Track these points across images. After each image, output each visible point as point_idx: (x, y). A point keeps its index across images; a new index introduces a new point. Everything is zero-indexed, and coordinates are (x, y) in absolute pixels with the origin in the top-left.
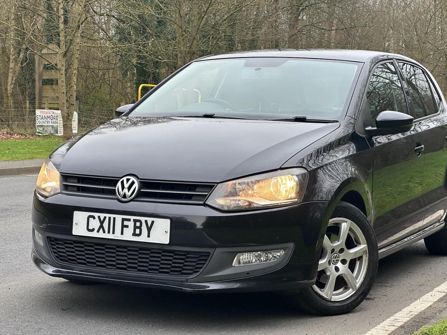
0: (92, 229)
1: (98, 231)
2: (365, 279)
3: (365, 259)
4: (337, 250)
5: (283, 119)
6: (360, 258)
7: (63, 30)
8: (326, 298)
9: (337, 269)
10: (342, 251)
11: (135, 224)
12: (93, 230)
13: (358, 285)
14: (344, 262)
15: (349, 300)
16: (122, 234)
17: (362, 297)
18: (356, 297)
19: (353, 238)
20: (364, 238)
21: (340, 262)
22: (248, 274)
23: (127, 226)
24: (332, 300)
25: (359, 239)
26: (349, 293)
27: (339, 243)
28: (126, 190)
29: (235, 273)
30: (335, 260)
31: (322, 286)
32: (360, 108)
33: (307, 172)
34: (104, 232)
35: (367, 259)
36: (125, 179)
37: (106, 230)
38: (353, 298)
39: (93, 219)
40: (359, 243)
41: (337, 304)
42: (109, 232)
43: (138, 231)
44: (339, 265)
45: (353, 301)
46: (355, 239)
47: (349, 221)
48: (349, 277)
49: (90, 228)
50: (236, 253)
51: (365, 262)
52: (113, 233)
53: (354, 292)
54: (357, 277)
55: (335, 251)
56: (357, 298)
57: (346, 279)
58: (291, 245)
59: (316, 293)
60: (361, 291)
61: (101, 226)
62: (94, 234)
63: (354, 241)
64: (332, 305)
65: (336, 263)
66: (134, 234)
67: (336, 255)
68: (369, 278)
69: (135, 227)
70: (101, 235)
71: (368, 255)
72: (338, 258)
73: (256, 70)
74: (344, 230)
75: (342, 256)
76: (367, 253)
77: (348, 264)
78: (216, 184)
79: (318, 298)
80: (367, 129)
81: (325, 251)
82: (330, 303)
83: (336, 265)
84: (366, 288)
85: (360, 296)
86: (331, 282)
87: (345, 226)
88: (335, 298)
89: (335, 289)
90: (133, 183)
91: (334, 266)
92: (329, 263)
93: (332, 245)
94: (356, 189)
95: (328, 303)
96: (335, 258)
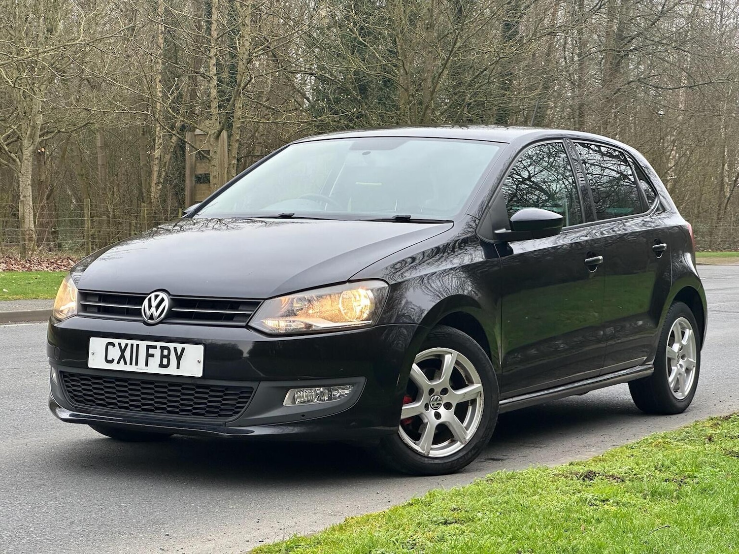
0: (111, 359)
1: (118, 362)
2: (478, 429)
3: (480, 403)
4: (438, 390)
5: (381, 218)
6: (473, 402)
7: (215, 98)
8: (422, 453)
9: (438, 416)
10: (445, 391)
11: (162, 352)
12: (112, 361)
14: (448, 406)
15: (455, 456)
16: (147, 365)
17: (473, 452)
18: (465, 452)
19: (464, 376)
20: (478, 376)
21: (442, 406)
22: (303, 416)
23: (153, 356)
24: (430, 456)
25: (471, 378)
26: (457, 447)
27: (441, 381)
28: (153, 309)
29: (286, 415)
30: (436, 403)
31: (416, 437)
32: (490, 205)
33: (387, 285)
34: (126, 363)
35: (482, 402)
36: (153, 295)
37: (128, 362)
38: (461, 454)
39: (112, 346)
40: (472, 383)
41: (436, 461)
42: (131, 364)
43: (165, 362)
44: (442, 410)
45: (461, 458)
46: (466, 376)
47: (456, 353)
48: (455, 426)
49: (109, 358)
50: (287, 389)
51: (480, 406)
52: (137, 364)
53: (463, 446)
54: (467, 428)
55: (435, 391)
56: (467, 454)
57: (451, 429)
58: (362, 380)
59: (407, 445)
60: (473, 445)
61: (122, 356)
62: (114, 367)
63: (465, 379)
64: (430, 462)
65: (437, 408)
66: (161, 365)
67: (436, 397)
68: (485, 429)
69: (162, 357)
70: (122, 367)
71: (483, 398)
72: (440, 400)
73: (363, 154)
74: (447, 364)
75: (446, 399)
76: (483, 395)
77: (453, 409)
78: (262, 301)
79: (409, 452)
80: (496, 232)
81: (421, 391)
82: (426, 459)
83: (437, 411)
84: (480, 441)
85: (471, 451)
86: (429, 432)
87: (450, 359)
88: (433, 454)
89: (434, 443)
90: (162, 300)
91: (433, 411)
92: (427, 407)
93: (430, 384)
94: (467, 310)
95: (423, 459)
96: (436, 401)
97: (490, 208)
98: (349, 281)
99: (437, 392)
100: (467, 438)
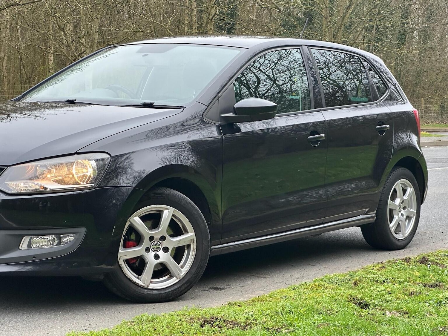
2: (191, 268)
3: (193, 247)
4: (158, 237)
5: (132, 104)
6: (189, 246)
8: (142, 286)
9: (157, 257)
10: (163, 238)
13: (182, 274)
14: (166, 250)
15: (171, 288)
17: (186, 286)
18: (179, 285)
19: (181, 227)
20: (191, 226)
21: (162, 249)
22: (34, 257)
24: (149, 288)
25: (187, 228)
26: (174, 281)
27: (160, 230)
29: (21, 257)
30: (155, 247)
35: (195, 247)
38: (176, 287)
40: (187, 232)
41: (154, 292)
44: (161, 253)
45: (175, 289)
46: (183, 227)
47: (172, 209)
48: (171, 265)
50: (23, 236)
51: (193, 250)
53: (178, 280)
54: (182, 267)
55: (155, 239)
56: (181, 287)
57: (168, 267)
58: (83, 230)
59: (129, 280)
60: (186, 280)
63: (182, 229)
64: (149, 293)
65: (157, 251)
67: (156, 242)
68: (196, 268)
71: (195, 244)
72: (159, 245)
73: (144, 56)
74: (165, 218)
75: (165, 244)
76: (195, 242)
77: (170, 252)
78: (6, 167)
79: (132, 285)
80: (223, 115)
82: (146, 290)
83: (157, 253)
84: (192, 277)
85: (184, 284)
86: (149, 271)
87: (168, 213)
88: (152, 286)
89: (153, 278)
91: (153, 254)
92: (147, 250)
93: (150, 232)
94: (183, 176)
95: (143, 290)
96: (156, 245)
97: (219, 97)
98: (77, 153)
99: (157, 239)
100: (182, 275)
